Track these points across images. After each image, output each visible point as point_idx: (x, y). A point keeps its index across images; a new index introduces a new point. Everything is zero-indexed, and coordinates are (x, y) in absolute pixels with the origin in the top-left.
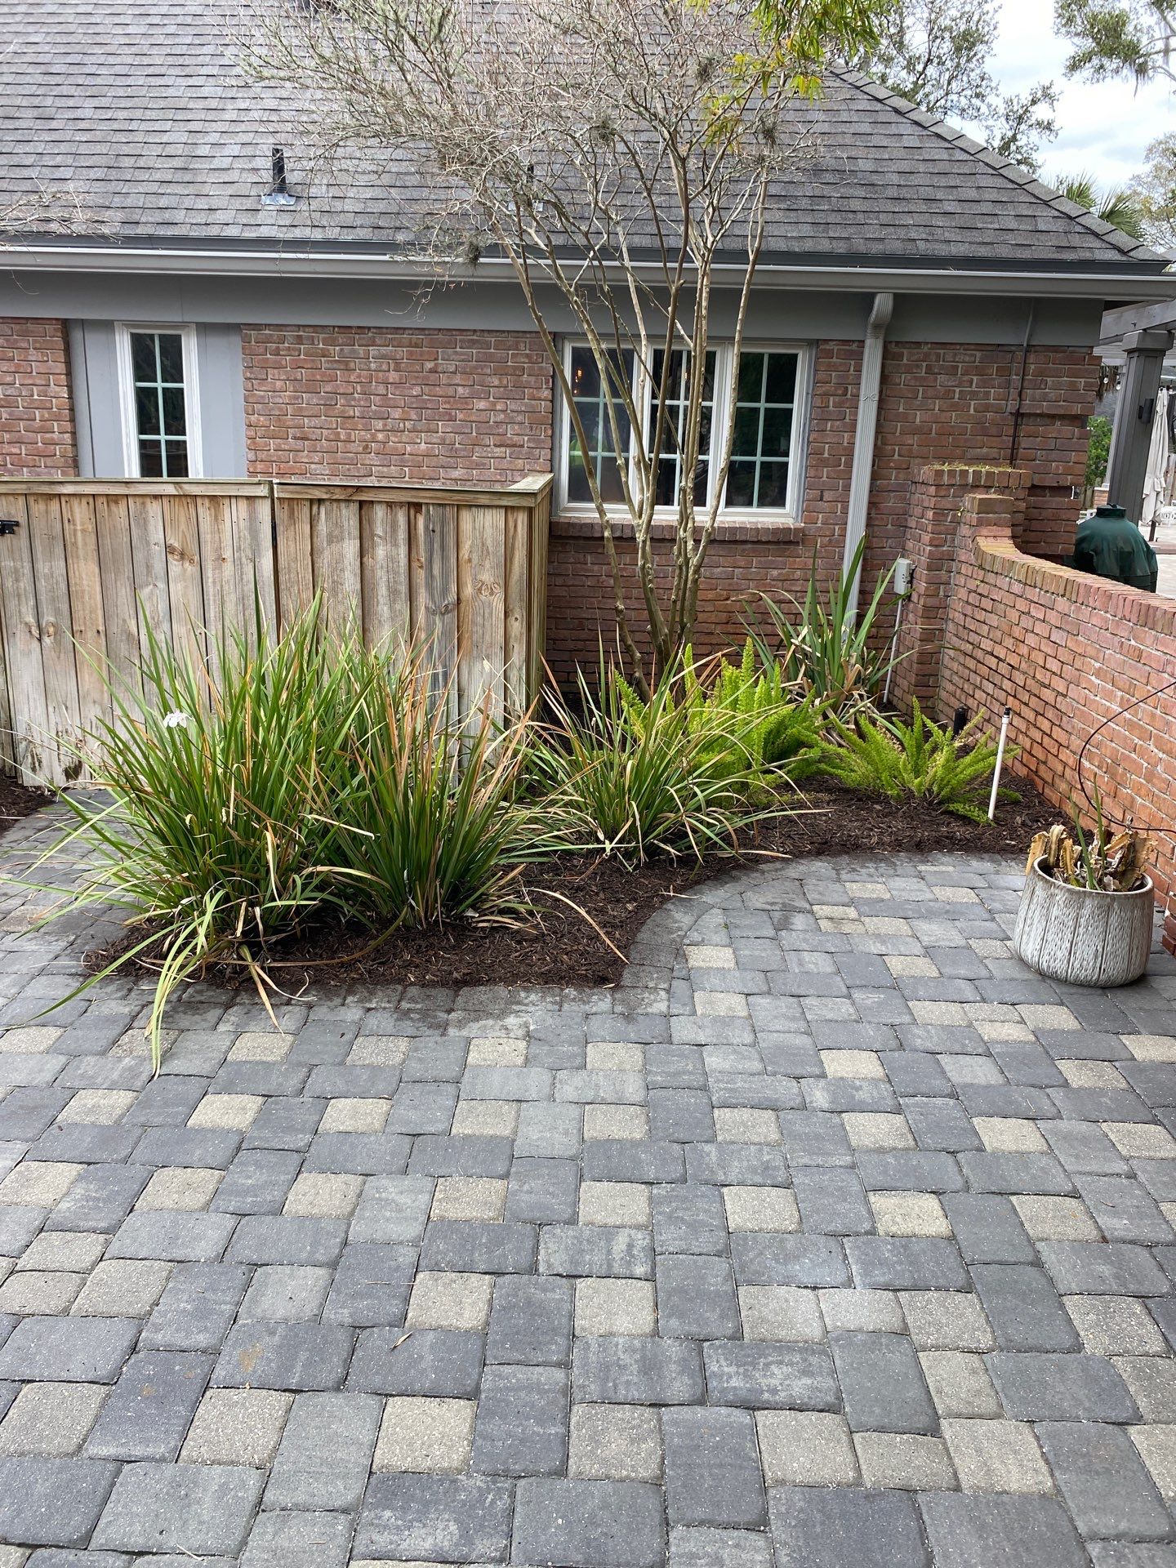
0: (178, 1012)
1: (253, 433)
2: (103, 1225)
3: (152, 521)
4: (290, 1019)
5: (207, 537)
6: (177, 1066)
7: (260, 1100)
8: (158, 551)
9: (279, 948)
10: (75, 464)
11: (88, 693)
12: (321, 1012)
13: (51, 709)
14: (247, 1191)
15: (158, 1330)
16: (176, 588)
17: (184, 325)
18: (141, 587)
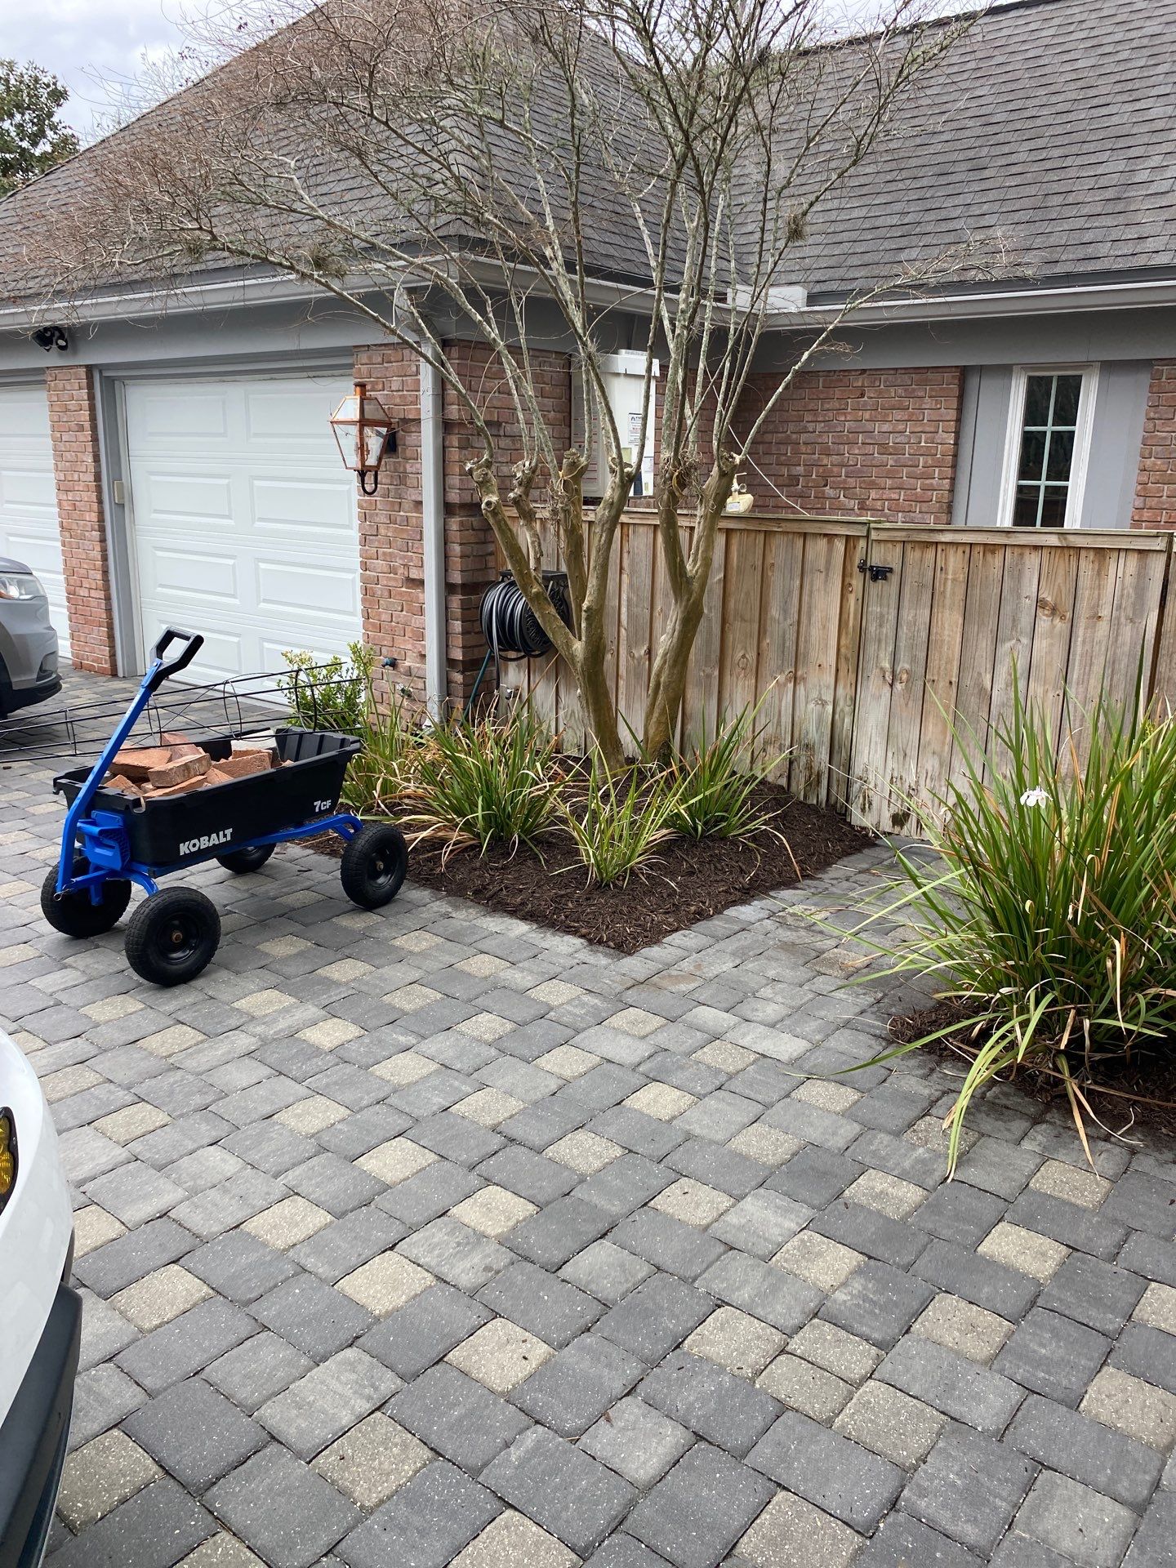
0: (980, 1111)
1: (1145, 479)
2: (876, 1336)
3: (1027, 573)
4: (1108, 1160)
5: (1085, 594)
6: (972, 1174)
7: (1064, 1250)
8: (1028, 604)
9: (1102, 1069)
10: (949, 509)
11: (929, 743)
12: (1146, 1163)
13: (890, 754)
14: (1038, 1363)
15: (922, 1496)
16: (1041, 645)
17: (1087, 365)
18: (1003, 641)
